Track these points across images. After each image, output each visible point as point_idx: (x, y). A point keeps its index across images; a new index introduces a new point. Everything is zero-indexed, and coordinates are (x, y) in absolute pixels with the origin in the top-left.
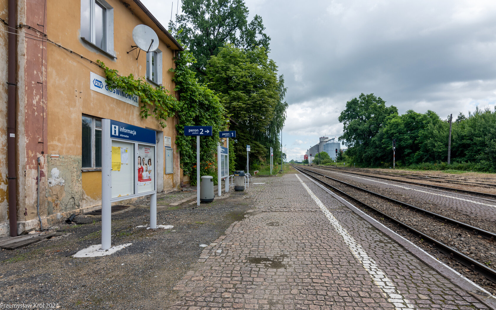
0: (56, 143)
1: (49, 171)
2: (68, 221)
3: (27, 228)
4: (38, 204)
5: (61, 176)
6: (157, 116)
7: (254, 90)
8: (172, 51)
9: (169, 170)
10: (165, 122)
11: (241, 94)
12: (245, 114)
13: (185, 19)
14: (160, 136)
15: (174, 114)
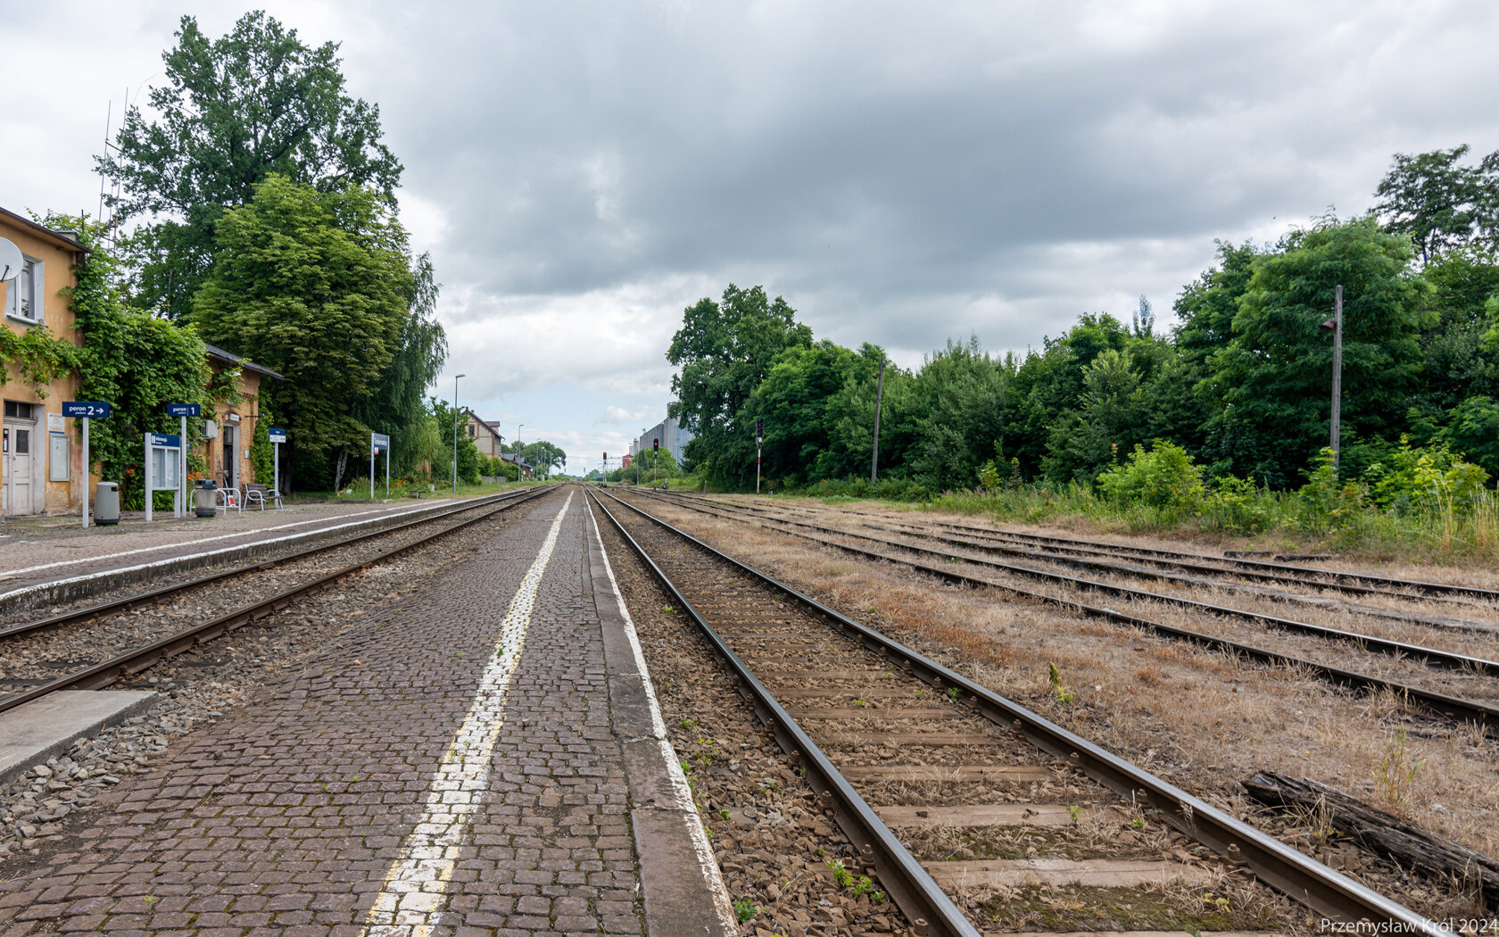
6: (29, 378)
7: (334, 294)
8: (70, 253)
9: (60, 472)
10: (44, 388)
11: (297, 305)
12: (307, 354)
13: (175, 99)
14: (38, 413)
15: (68, 373)
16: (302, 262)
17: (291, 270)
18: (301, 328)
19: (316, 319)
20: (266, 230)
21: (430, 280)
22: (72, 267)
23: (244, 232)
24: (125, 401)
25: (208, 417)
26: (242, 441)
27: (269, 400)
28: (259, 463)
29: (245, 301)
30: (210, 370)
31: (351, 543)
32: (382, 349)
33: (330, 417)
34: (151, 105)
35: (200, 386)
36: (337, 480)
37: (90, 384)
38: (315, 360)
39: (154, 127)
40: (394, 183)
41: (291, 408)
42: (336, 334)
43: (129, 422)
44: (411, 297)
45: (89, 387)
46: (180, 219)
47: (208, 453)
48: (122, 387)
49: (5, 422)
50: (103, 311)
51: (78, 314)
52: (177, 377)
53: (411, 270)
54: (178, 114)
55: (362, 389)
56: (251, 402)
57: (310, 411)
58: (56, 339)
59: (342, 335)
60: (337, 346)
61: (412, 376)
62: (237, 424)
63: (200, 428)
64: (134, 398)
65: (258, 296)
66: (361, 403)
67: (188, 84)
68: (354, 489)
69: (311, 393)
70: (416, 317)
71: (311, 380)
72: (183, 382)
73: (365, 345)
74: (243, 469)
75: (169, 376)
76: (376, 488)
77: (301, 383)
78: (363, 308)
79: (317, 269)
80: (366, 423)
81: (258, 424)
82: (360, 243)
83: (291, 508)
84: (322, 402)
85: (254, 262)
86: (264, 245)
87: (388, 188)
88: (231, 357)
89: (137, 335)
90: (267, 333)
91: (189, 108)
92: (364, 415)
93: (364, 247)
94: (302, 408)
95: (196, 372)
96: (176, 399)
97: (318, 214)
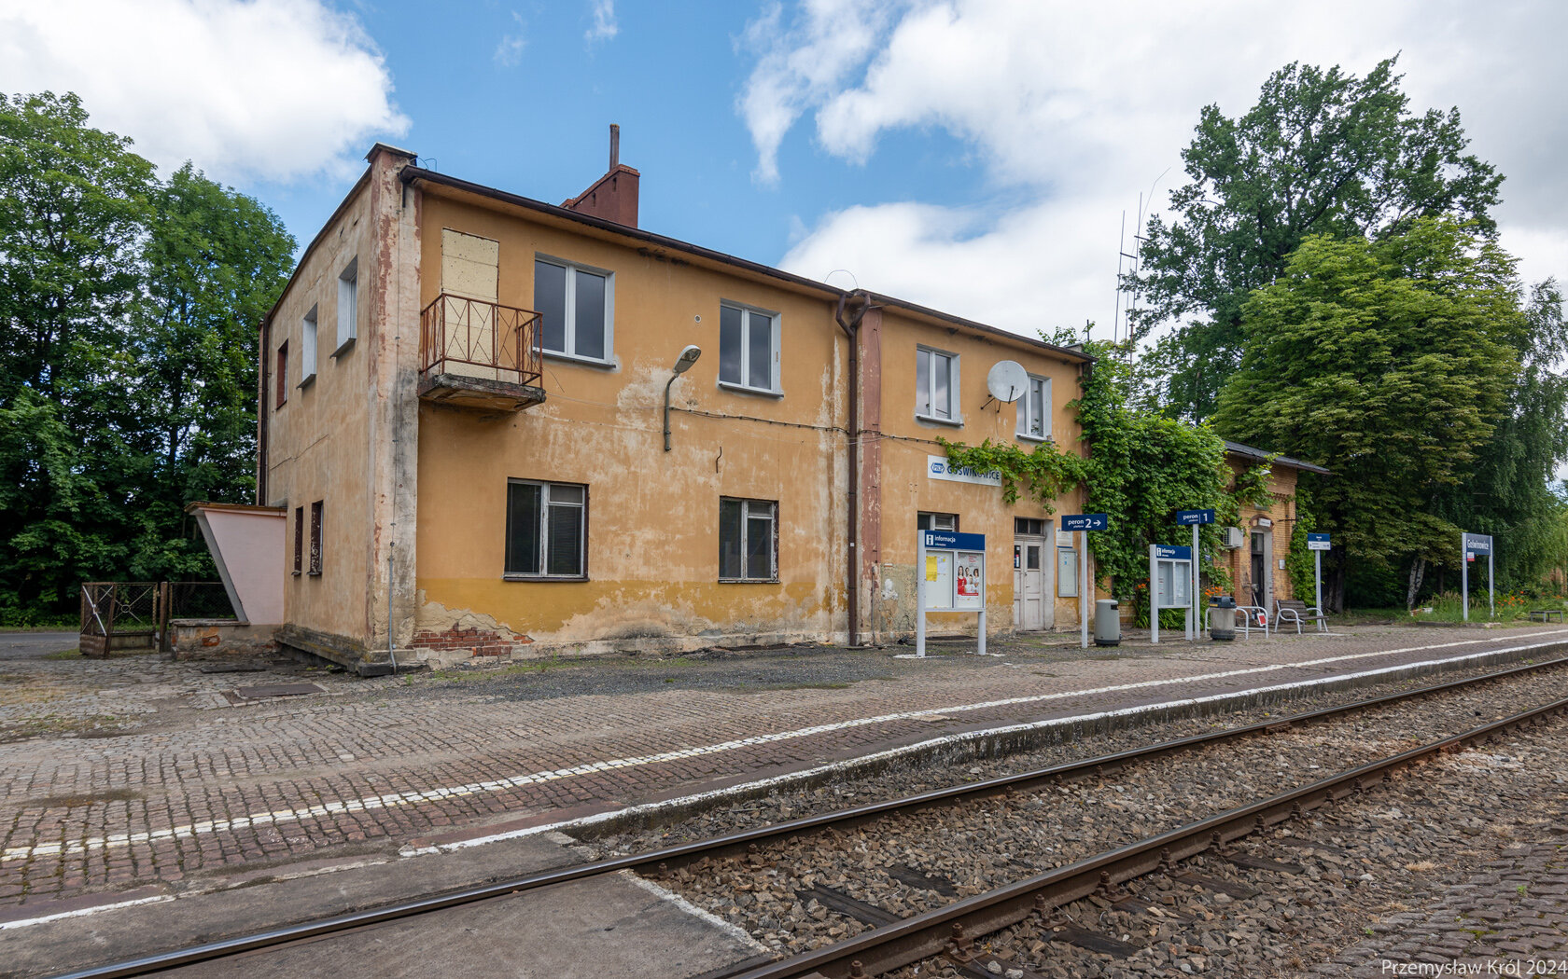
0: (889, 550)
1: (883, 583)
2: (900, 642)
3: (863, 640)
4: (873, 617)
5: (895, 588)
6: (1037, 495)
7: (1398, 360)
8: (1076, 366)
9: (1067, 589)
10: (1052, 504)
11: (1346, 381)
12: (1361, 439)
13: (1197, 194)
14: (1048, 529)
15: (1074, 486)
16: (1350, 329)
17: (1335, 342)
18: (1350, 409)
19: (1373, 394)
20: (1301, 302)
21: (1557, 315)
22: (1079, 379)
23: (1275, 311)
24: (1133, 512)
25: (1232, 524)
26: (1275, 550)
27: (1309, 499)
28: (1297, 574)
29: (1278, 389)
30: (1231, 470)
31: (1425, 695)
32: (1476, 420)
33: (1398, 515)
34: (1172, 209)
35: (1219, 489)
36: (1411, 594)
37: (1097, 496)
38: (1372, 445)
39: (1174, 228)
40: (1489, 201)
41: (1341, 507)
42: (1402, 411)
43: (1138, 533)
44: (1523, 345)
45: (1095, 499)
46: (1205, 317)
47: (1232, 564)
48: (1130, 496)
49: (1016, 539)
50: (1108, 419)
51: (1084, 426)
52: (1191, 481)
53: (1522, 308)
54: (1201, 210)
55: (1445, 475)
56: (1286, 503)
57: (1367, 510)
58: (1062, 453)
59: (1411, 410)
60: (1405, 424)
61: (1529, 451)
62: (1269, 530)
63: (1221, 537)
64: (1143, 508)
65: (1295, 380)
66: (1444, 495)
67: (1210, 174)
68: (1436, 607)
69: (1369, 487)
70: (1533, 370)
71: (1369, 471)
72: (1198, 486)
73: (1448, 419)
74: (1277, 583)
75: (1181, 480)
76: (1471, 606)
77: (1353, 477)
78: (1441, 371)
79: (1373, 333)
80: (1455, 521)
81: (1296, 529)
82: (1437, 289)
83: (1339, 632)
84: (1386, 497)
85: (1289, 342)
86: (1300, 320)
87: (1479, 210)
88: (1257, 453)
89: (1145, 439)
90: (1306, 421)
91: (1212, 197)
92: (1448, 509)
93: (1441, 293)
94: (1355, 507)
95: (1213, 474)
96: (1190, 505)
97: (1374, 268)
